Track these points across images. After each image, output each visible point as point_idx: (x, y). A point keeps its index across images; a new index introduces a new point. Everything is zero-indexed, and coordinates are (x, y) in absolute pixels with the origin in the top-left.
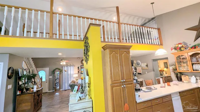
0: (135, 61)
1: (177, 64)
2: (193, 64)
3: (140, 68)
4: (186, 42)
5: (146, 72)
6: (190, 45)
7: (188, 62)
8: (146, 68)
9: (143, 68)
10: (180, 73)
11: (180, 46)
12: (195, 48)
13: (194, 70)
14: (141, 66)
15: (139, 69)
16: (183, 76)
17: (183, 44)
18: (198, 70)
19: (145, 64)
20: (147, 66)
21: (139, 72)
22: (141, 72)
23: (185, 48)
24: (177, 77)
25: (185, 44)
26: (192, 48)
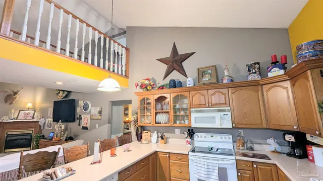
0: (82, 102)
1: (139, 111)
2: (156, 113)
3: (88, 117)
4: (155, 78)
5: (97, 125)
6: (159, 84)
7: (152, 110)
8: (98, 116)
9: (93, 117)
10: (142, 127)
11: (147, 82)
12: (162, 89)
13: (156, 123)
14: (90, 113)
15: (86, 119)
16: (145, 131)
17: (151, 81)
18: (161, 123)
19: (98, 109)
20: (100, 112)
21: (85, 126)
22: (88, 125)
23: (152, 88)
24: (137, 134)
25: (154, 80)
26: (159, 88)
